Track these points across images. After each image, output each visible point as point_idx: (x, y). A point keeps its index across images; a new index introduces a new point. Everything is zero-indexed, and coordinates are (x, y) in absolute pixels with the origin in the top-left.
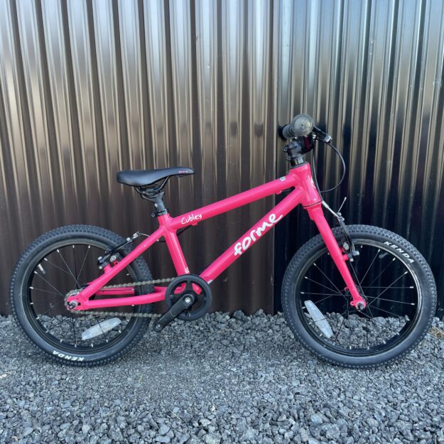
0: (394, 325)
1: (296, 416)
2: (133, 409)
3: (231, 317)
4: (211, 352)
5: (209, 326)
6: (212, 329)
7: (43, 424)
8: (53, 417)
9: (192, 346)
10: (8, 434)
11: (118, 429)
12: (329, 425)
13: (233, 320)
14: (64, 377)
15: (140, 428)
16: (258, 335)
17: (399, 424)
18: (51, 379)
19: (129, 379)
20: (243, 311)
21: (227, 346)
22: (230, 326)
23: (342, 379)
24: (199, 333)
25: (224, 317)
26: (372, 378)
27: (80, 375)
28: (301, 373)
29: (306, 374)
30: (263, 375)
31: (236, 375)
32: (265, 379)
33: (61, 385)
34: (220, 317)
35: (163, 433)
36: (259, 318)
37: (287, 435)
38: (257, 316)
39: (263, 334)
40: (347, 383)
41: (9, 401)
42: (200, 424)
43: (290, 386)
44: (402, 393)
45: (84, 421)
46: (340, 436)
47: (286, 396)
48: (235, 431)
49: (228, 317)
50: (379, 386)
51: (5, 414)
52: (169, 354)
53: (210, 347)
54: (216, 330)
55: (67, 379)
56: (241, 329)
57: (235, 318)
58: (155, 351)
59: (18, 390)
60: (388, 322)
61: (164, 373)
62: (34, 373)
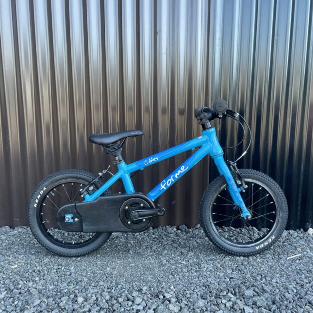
0: (294, 235)
1: (233, 292)
2: (114, 288)
3: (178, 229)
4: (166, 252)
5: (162, 235)
6: (164, 237)
7: (48, 297)
8: (54, 293)
9: (151, 248)
10: (22, 304)
11: (104, 301)
12: (258, 297)
13: (179, 231)
14: (60, 267)
15: (120, 300)
16: (198, 240)
17: (307, 297)
18: (50, 269)
19: (108, 269)
20: (186, 225)
21: (176, 248)
22: (177, 235)
23: (262, 269)
24: (155, 240)
25: (172, 229)
26: (283, 268)
27: (72, 266)
28: (233, 265)
29: (236, 266)
30: (206, 266)
31: (185, 266)
32: (207, 268)
33: (58, 272)
34: (169, 229)
35: (138, 303)
36: (198, 230)
37: (228, 304)
38: (196, 229)
39: (202, 240)
40: (266, 271)
41: (21, 282)
42: (164, 297)
43: (225, 273)
44: (306, 278)
45: (78, 295)
46: (267, 304)
47: (223, 279)
48: (190, 302)
49: (175, 229)
50: (289, 274)
51: (19, 291)
52: (135, 253)
53: (165, 248)
54: (167, 238)
55: (63, 269)
56: (185, 237)
57: (180, 230)
58: (125, 251)
59: (27, 275)
60: (289, 233)
61: (133, 265)
62: (37, 265)
